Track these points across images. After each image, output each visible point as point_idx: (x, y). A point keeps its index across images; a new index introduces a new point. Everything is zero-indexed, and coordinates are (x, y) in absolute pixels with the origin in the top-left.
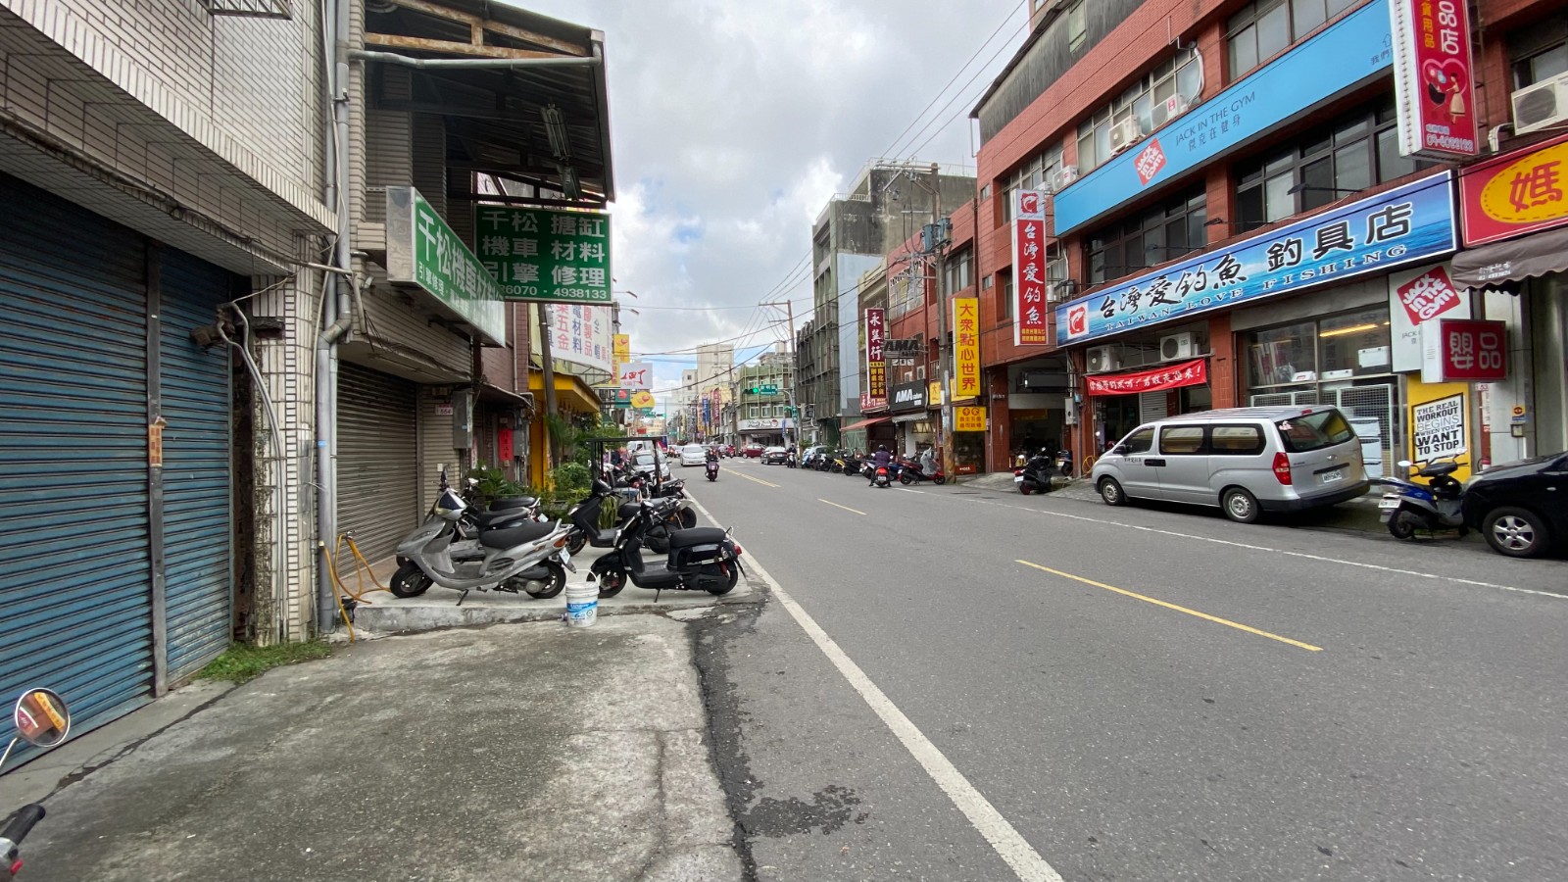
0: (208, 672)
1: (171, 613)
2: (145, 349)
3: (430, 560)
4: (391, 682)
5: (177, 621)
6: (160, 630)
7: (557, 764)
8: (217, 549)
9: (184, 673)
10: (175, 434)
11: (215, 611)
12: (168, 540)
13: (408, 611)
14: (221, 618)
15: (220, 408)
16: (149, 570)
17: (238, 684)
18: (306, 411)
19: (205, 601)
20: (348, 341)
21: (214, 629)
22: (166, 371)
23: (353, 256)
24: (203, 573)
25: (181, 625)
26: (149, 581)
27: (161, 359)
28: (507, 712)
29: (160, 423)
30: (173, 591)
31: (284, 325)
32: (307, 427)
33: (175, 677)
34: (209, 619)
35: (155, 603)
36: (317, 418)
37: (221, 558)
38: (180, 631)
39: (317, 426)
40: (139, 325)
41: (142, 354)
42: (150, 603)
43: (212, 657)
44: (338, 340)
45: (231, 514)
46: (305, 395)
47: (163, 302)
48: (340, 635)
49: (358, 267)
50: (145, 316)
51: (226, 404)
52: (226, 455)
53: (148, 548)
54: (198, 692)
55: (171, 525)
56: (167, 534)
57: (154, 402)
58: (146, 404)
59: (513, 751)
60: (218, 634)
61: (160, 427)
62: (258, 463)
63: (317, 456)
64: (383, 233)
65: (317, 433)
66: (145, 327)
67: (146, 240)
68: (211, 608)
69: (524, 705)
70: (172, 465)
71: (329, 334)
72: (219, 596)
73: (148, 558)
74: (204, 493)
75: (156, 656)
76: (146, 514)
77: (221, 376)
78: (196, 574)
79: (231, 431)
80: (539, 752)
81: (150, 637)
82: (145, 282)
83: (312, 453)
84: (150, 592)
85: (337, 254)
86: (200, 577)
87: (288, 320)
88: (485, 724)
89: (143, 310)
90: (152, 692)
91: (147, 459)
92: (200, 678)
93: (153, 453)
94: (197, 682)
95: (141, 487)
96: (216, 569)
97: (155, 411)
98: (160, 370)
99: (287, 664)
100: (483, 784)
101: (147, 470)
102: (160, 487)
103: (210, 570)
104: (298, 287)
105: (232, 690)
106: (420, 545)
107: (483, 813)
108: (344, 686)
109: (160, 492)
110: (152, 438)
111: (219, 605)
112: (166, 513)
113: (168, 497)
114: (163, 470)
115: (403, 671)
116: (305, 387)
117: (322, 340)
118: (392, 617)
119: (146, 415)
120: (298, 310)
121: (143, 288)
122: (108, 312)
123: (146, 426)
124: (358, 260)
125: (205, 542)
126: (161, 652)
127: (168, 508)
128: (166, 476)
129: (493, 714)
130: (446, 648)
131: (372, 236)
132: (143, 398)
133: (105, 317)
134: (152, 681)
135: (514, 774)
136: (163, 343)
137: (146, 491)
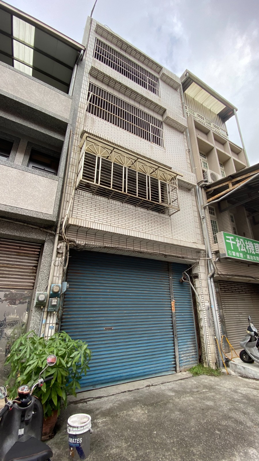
0: (190, 370)
1: (180, 350)
2: (169, 285)
3: (250, 350)
4: (222, 393)
5: (182, 353)
6: (177, 354)
7: (233, 455)
8: (192, 335)
9: (185, 368)
10: (178, 304)
11: (193, 352)
12: (178, 330)
13: (244, 368)
14: (195, 355)
15: (189, 297)
16: (174, 337)
17: (193, 376)
18: (207, 297)
19: (189, 348)
20: (215, 277)
21: (193, 358)
22: (174, 289)
23: (212, 253)
24: (188, 340)
25: (183, 354)
26: (174, 340)
27: (173, 287)
28: (241, 423)
29: (174, 301)
30: (180, 344)
31: (198, 275)
32: (208, 302)
33: (182, 368)
34: (191, 354)
35: (175, 346)
36: (210, 299)
37: (193, 337)
38: (183, 355)
39: (210, 301)
40: (168, 280)
41: (169, 286)
42: (174, 346)
43: (192, 366)
44: (212, 276)
45: (195, 325)
46: (207, 293)
47: (172, 274)
48: (224, 370)
49: (214, 256)
50: (169, 278)
51: (190, 296)
52: (192, 309)
53: (173, 332)
54: (185, 374)
55: (179, 326)
56: (177, 329)
57: (172, 296)
58: (170, 297)
59: (226, 440)
60: (194, 359)
61: (174, 302)
62: (198, 311)
63: (211, 310)
64: (217, 246)
65: (210, 303)
66: (169, 280)
67: (168, 262)
68: (191, 351)
69: (249, 424)
70: (178, 311)
71: (209, 276)
72: (194, 348)
73: (173, 334)
74: (187, 319)
75: (176, 360)
76: (172, 323)
77: (188, 289)
78: (186, 340)
79: (192, 303)
80: (233, 446)
81: (175, 355)
82: (168, 271)
83: (210, 309)
84: (174, 343)
85: (208, 255)
86: (187, 342)
87: (199, 274)
88: (230, 423)
89: (168, 277)
90: (176, 371)
91: (171, 310)
92: (189, 371)
93: (173, 308)
94: (187, 372)
95: (171, 316)
96: (192, 340)
97: (172, 298)
98: (173, 289)
99: (207, 375)
100: (205, 445)
101: (172, 312)
102: (175, 317)
103: (190, 340)
104: (200, 265)
105: (191, 377)
106: (244, 343)
107: (194, 455)
108: (211, 388)
109: (175, 318)
110: (172, 305)
111: (193, 351)
112: (177, 323)
113: (177, 319)
114: (175, 313)
115: (229, 391)
116: (206, 290)
117: (208, 277)
118: (239, 369)
119: (170, 299)
120: (201, 271)
121: (168, 272)
122: (161, 278)
123: (171, 302)
124: (213, 254)
125: (188, 332)
126: (177, 360)
127: (177, 322)
128: (177, 314)
129: (236, 421)
130: (249, 388)
131: (215, 248)
132: (170, 296)
133: (161, 279)
134: (175, 367)
135: (217, 448)
136: (173, 283)
137: (172, 318)
